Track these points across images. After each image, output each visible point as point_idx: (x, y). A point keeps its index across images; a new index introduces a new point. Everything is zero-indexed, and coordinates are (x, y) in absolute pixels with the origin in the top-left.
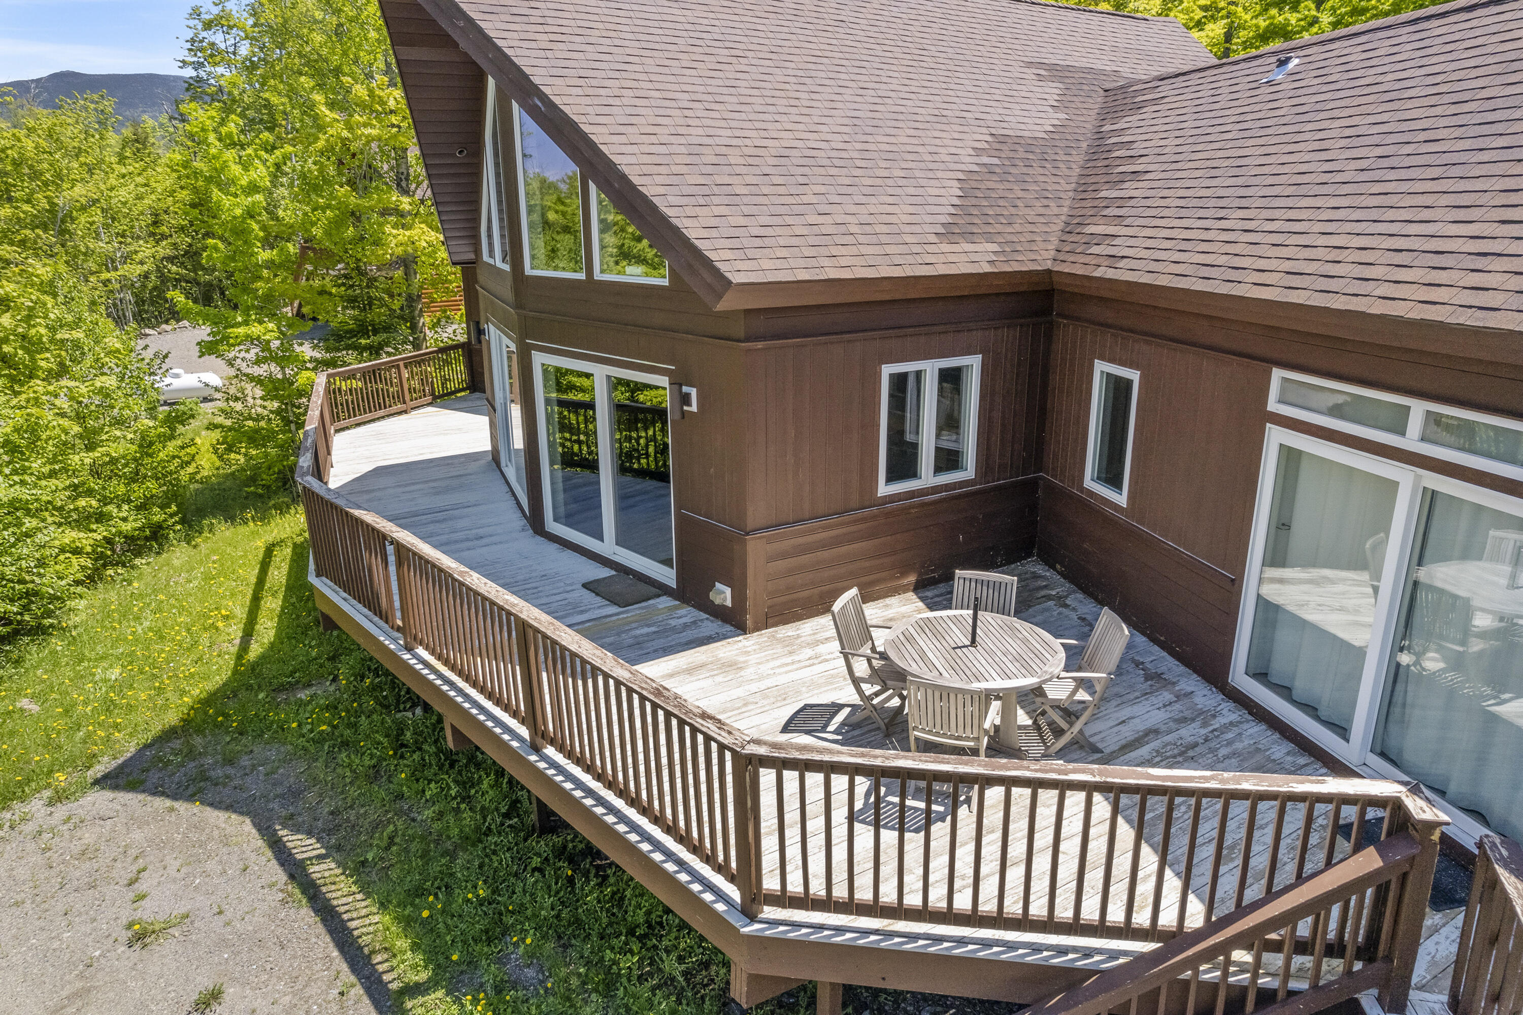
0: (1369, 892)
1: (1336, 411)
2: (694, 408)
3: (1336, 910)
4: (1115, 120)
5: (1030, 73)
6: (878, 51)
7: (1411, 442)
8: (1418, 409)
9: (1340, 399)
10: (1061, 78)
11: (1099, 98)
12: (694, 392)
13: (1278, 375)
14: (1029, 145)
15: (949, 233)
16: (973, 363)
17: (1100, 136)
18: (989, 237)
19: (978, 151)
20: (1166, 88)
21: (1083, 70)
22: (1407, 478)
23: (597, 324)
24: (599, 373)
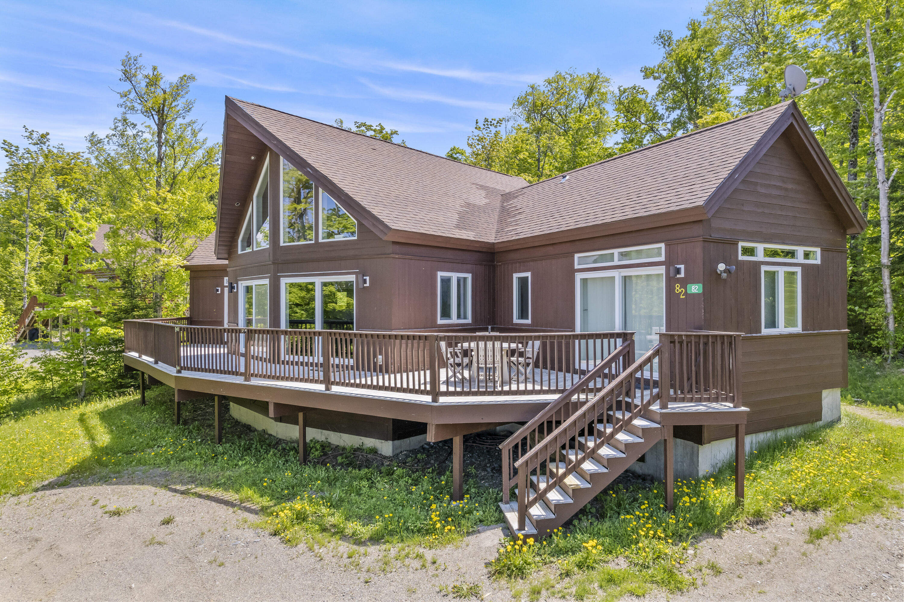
0: (621, 358)
1: (595, 262)
2: (368, 285)
3: (613, 365)
4: (507, 202)
5: (474, 186)
6: (420, 171)
7: (616, 262)
8: (616, 252)
9: (595, 258)
10: (485, 190)
11: (500, 198)
12: (368, 278)
13: (577, 256)
14: (479, 207)
15: (458, 227)
16: (469, 276)
17: (502, 207)
18: (472, 230)
19: (462, 206)
20: (525, 190)
21: (492, 188)
22: (617, 274)
23: (318, 260)
24: (318, 281)
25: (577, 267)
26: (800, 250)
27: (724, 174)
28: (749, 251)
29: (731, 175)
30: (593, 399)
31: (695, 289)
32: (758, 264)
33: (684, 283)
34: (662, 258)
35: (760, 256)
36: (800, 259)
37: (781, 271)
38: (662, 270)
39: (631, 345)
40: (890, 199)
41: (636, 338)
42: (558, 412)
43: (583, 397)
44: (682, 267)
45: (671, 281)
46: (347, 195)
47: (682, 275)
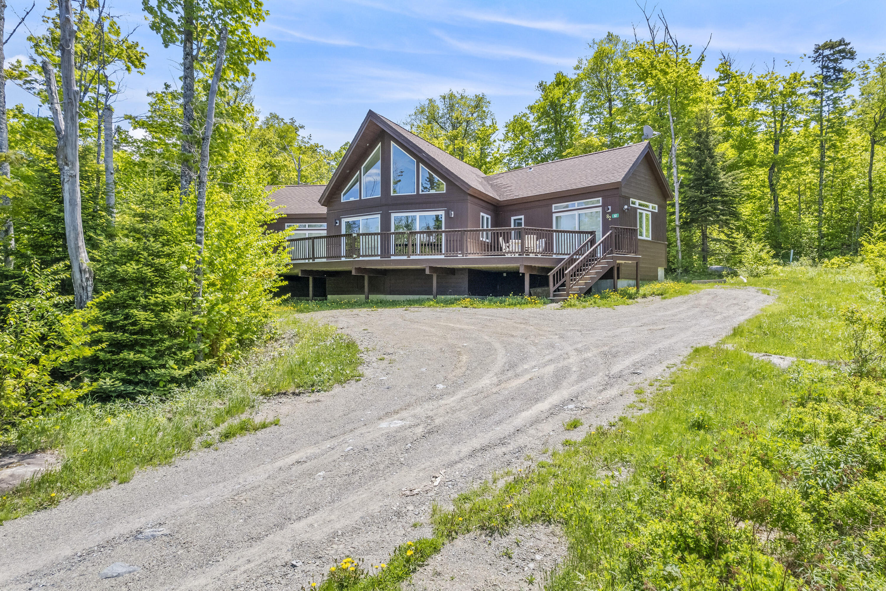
1: (562, 208)
7: (576, 207)
8: (576, 203)
9: (564, 206)
16: (489, 217)
22: (576, 213)
23: (419, 203)
24: (418, 214)
25: (553, 211)
26: (651, 205)
27: (627, 170)
28: (634, 203)
29: (630, 170)
30: (582, 258)
31: (615, 216)
32: (636, 209)
33: (610, 214)
34: (601, 204)
35: (637, 206)
36: (651, 209)
37: (644, 213)
38: (600, 209)
39: (595, 236)
40: (680, 192)
41: (596, 233)
42: (566, 264)
43: (577, 257)
44: (610, 207)
45: (604, 213)
46: (446, 169)
47: (610, 211)
